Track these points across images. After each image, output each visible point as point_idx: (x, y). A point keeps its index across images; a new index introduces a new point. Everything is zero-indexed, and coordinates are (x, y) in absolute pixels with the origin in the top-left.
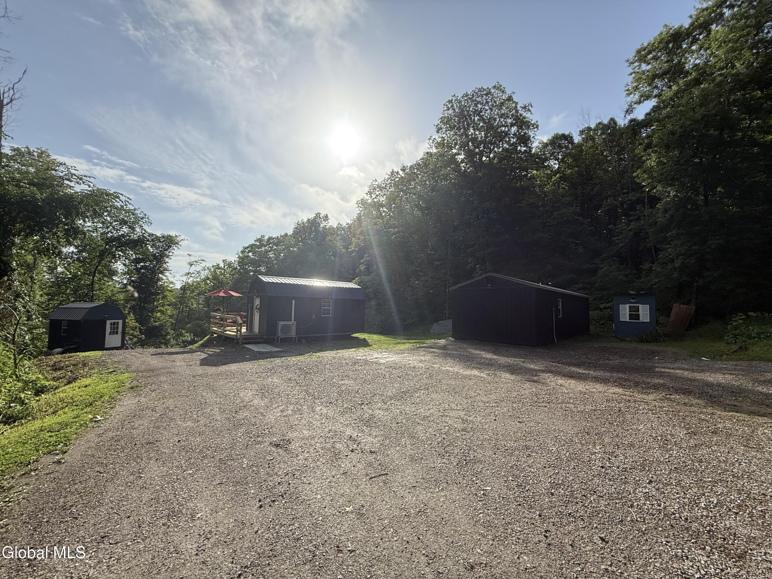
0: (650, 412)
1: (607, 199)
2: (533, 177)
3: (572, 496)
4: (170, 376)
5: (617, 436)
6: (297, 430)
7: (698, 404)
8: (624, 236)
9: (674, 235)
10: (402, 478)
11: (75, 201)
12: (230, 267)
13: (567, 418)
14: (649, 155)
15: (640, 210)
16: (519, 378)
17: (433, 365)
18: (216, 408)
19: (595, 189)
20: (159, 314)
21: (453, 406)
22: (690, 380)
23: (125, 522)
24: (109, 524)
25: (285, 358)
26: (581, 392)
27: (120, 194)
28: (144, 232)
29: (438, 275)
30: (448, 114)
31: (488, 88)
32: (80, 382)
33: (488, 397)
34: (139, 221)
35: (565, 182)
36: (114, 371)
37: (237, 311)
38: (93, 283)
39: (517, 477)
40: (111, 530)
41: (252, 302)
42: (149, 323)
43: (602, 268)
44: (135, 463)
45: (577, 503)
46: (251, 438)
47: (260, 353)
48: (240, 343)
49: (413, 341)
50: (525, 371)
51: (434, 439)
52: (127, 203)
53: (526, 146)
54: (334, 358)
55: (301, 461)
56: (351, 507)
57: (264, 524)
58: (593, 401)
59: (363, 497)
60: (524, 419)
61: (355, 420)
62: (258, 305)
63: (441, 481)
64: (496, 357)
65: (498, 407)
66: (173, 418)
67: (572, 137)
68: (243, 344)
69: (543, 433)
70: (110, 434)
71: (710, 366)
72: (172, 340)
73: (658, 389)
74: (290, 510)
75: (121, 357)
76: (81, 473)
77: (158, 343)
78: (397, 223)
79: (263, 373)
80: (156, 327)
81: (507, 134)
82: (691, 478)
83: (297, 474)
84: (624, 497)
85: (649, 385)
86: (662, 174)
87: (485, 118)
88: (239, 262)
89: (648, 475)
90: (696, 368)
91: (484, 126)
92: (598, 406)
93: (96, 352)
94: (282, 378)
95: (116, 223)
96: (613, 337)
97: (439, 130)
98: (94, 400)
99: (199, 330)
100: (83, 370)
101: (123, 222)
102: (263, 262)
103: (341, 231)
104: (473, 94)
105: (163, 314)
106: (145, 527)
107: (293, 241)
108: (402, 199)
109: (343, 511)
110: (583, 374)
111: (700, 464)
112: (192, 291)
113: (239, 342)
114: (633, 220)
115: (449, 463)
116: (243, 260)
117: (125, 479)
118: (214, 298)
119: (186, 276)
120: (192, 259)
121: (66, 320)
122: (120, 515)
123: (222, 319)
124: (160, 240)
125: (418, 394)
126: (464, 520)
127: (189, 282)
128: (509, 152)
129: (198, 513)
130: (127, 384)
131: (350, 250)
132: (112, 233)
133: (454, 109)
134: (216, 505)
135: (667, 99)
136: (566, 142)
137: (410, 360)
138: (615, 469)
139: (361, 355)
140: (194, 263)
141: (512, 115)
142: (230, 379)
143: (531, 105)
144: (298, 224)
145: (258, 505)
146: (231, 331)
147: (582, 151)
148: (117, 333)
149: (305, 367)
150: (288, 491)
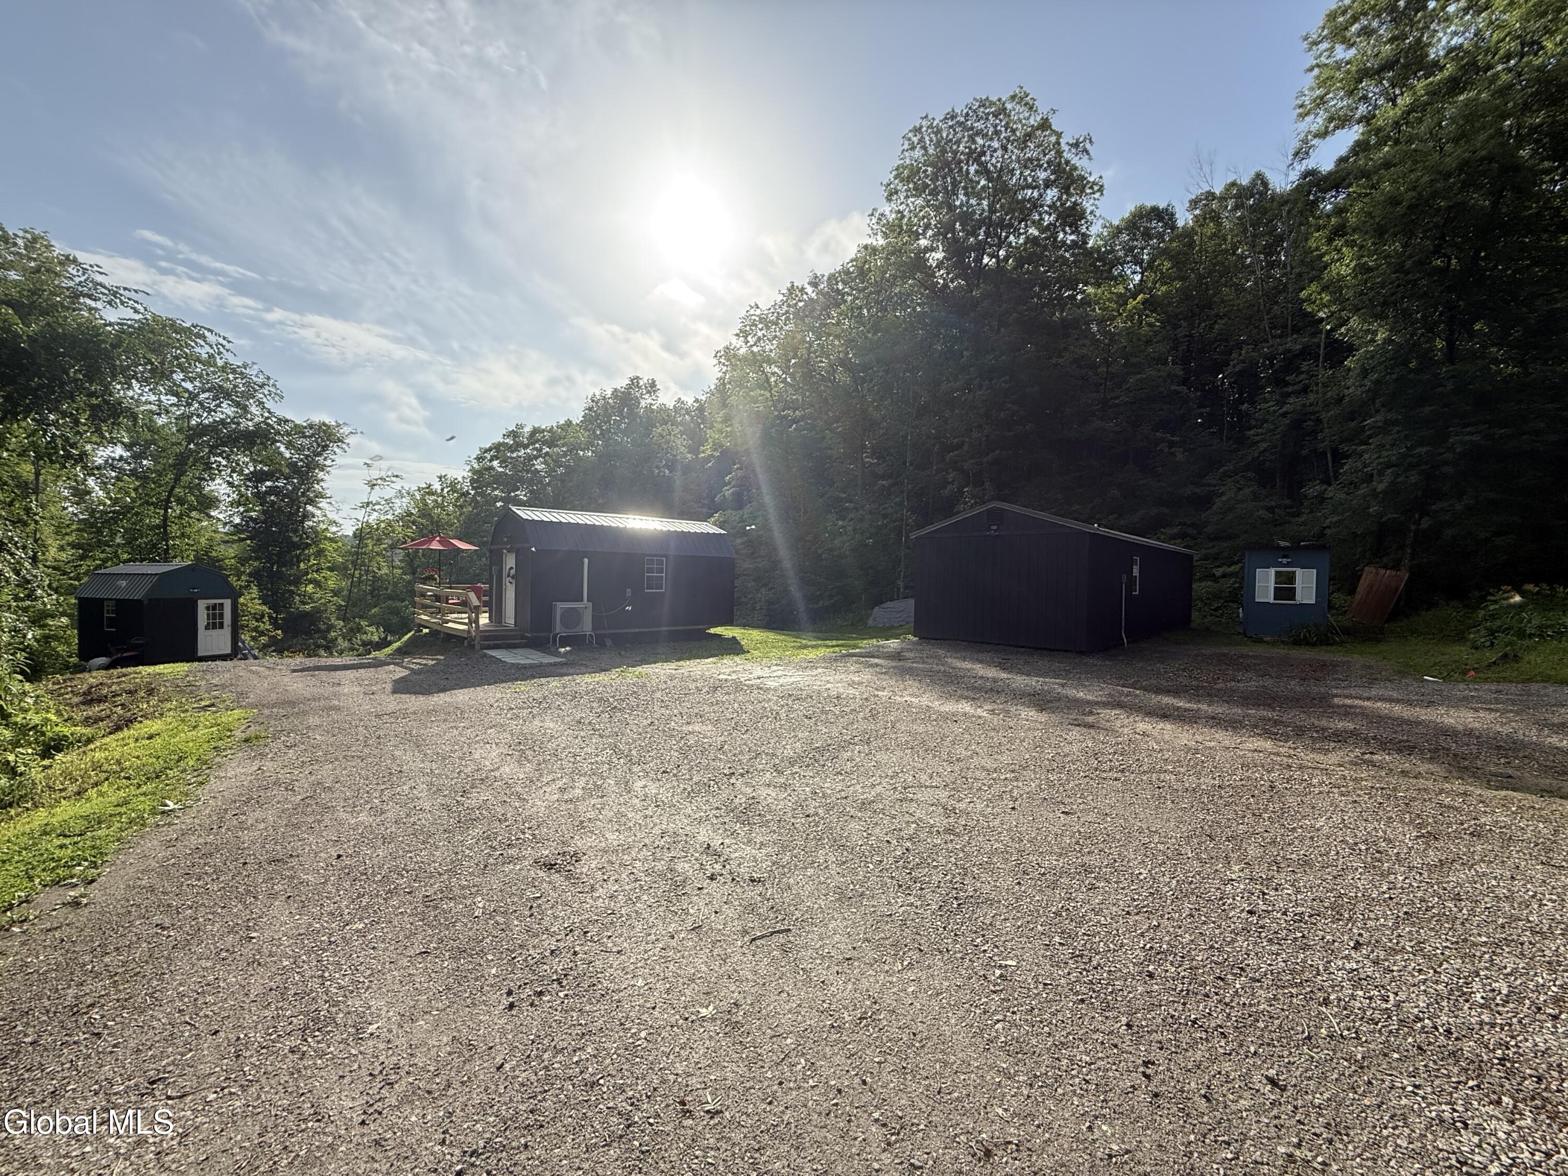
0: (1336, 790)
1: (1241, 349)
2: (1086, 302)
3: (1193, 979)
4: (329, 715)
5: (1274, 842)
6: (592, 832)
7: (1432, 774)
8: (1272, 427)
9: (1380, 424)
10: (821, 939)
11: (104, 342)
12: (454, 492)
13: (1164, 803)
14: (1339, 251)
15: (1308, 372)
16: (1055, 718)
17: (876, 693)
18: (423, 783)
19: (1217, 327)
20: (310, 588)
21: (924, 778)
22: (1408, 722)
23: (206, 1045)
24: (170, 1049)
25: (570, 677)
26: (1187, 748)
27: (205, 329)
28: (266, 414)
29: (885, 508)
30: (911, 158)
31: (999, 100)
32: (140, 729)
33: (995, 760)
34: (256, 391)
35: (1152, 311)
36: (213, 705)
37: (470, 582)
38: (165, 524)
39: (1072, 936)
40: (173, 1063)
41: (500, 563)
42: (290, 605)
43: (1222, 494)
44: (240, 906)
45: (1207, 995)
46: (494, 849)
47: (518, 667)
48: (477, 647)
49: (834, 643)
50: (1068, 704)
51: (885, 852)
52: (222, 349)
53: (1076, 231)
54: (672, 678)
55: (601, 900)
56: (711, 1008)
57: (516, 1047)
58: (1215, 767)
59: (737, 983)
60: (1075, 807)
61: (717, 808)
62: (511, 568)
63: (906, 946)
64: (1004, 675)
65: (1017, 780)
66: (329, 804)
67: (1173, 215)
68: (482, 648)
69: (1118, 837)
70: (194, 841)
71: (1445, 693)
72: (340, 640)
73: (1346, 742)
74: (575, 1014)
75: (227, 675)
76: (121, 929)
77: (313, 647)
78: (800, 398)
79: (524, 708)
80: (306, 614)
81: (1036, 205)
82: (1443, 937)
83: (593, 930)
84: (1307, 981)
85: (1326, 734)
86: (1361, 294)
87: (992, 168)
88: (473, 481)
89: (1350, 929)
90: (1416, 697)
91: (989, 188)
92: (1225, 777)
93: (177, 665)
94: (563, 720)
95: (207, 395)
96: (1240, 633)
97: (891, 194)
98: (166, 765)
99: (395, 620)
100: (148, 702)
101: (221, 393)
102: (521, 480)
103: (684, 415)
104: (967, 114)
105: (320, 587)
106: (251, 1056)
107: (583, 437)
108: (811, 346)
109: (694, 1017)
110: (1186, 710)
111: (1458, 904)
112: (378, 540)
113: (474, 645)
114: (1292, 393)
115: (922, 905)
116: (480, 477)
117: (214, 944)
118: (423, 555)
119: (363, 510)
120: (375, 474)
121: (111, 599)
122: (196, 1028)
123: (437, 598)
124: (304, 433)
125: (849, 754)
126: (963, 1039)
127: (370, 521)
128: (1039, 245)
129: (370, 1024)
130: (238, 733)
131: (703, 455)
132: (199, 416)
133: (924, 148)
134: (412, 1003)
135: (1386, 125)
136: (1161, 224)
137: (828, 682)
138: (1279, 915)
139: (728, 671)
140: (379, 482)
141: (1048, 163)
142: (454, 721)
143: (1090, 139)
144: (593, 401)
145: (505, 1002)
146: (457, 623)
147: (1191, 244)
148: (221, 626)
149: (613, 697)
150: (571, 969)
